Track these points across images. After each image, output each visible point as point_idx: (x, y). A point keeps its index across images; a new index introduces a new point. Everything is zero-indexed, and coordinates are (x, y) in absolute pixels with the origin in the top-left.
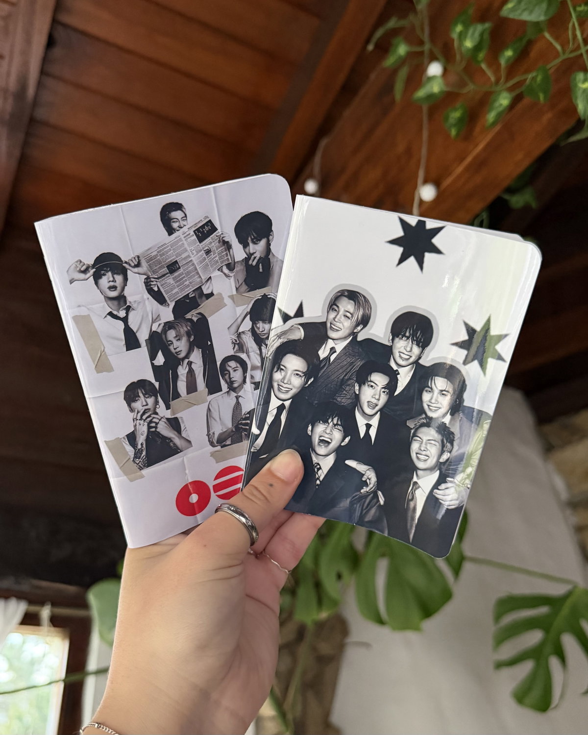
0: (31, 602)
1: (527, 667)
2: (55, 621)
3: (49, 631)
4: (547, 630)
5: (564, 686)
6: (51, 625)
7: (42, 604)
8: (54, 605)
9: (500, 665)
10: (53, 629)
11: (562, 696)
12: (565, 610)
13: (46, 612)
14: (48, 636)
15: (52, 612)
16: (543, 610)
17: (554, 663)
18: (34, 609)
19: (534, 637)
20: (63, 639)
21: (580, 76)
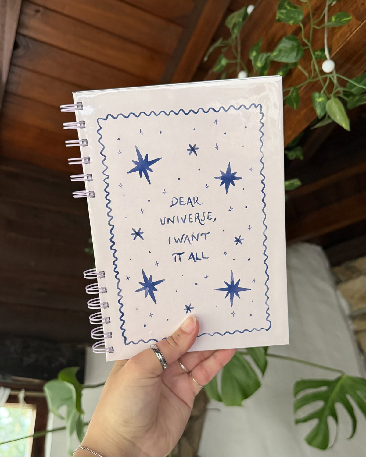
0: (13, 389)
1: (314, 423)
2: (27, 400)
3: (24, 406)
4: (326, 400)
5: (337, 434)
6: (25, 402)
7: (19, 390)
8: (26, 390)
9: (298, 422)
10: (26, 404)
11: (336, 440)
12: (337, 389)
13: (22, 395)
14: (23, 408)
15: (25, 394)
16: (324, 388)
17: (331, 421)
18: (14, 393)
19: (319, 405)
20: (33, 410)
21: (317, 94)
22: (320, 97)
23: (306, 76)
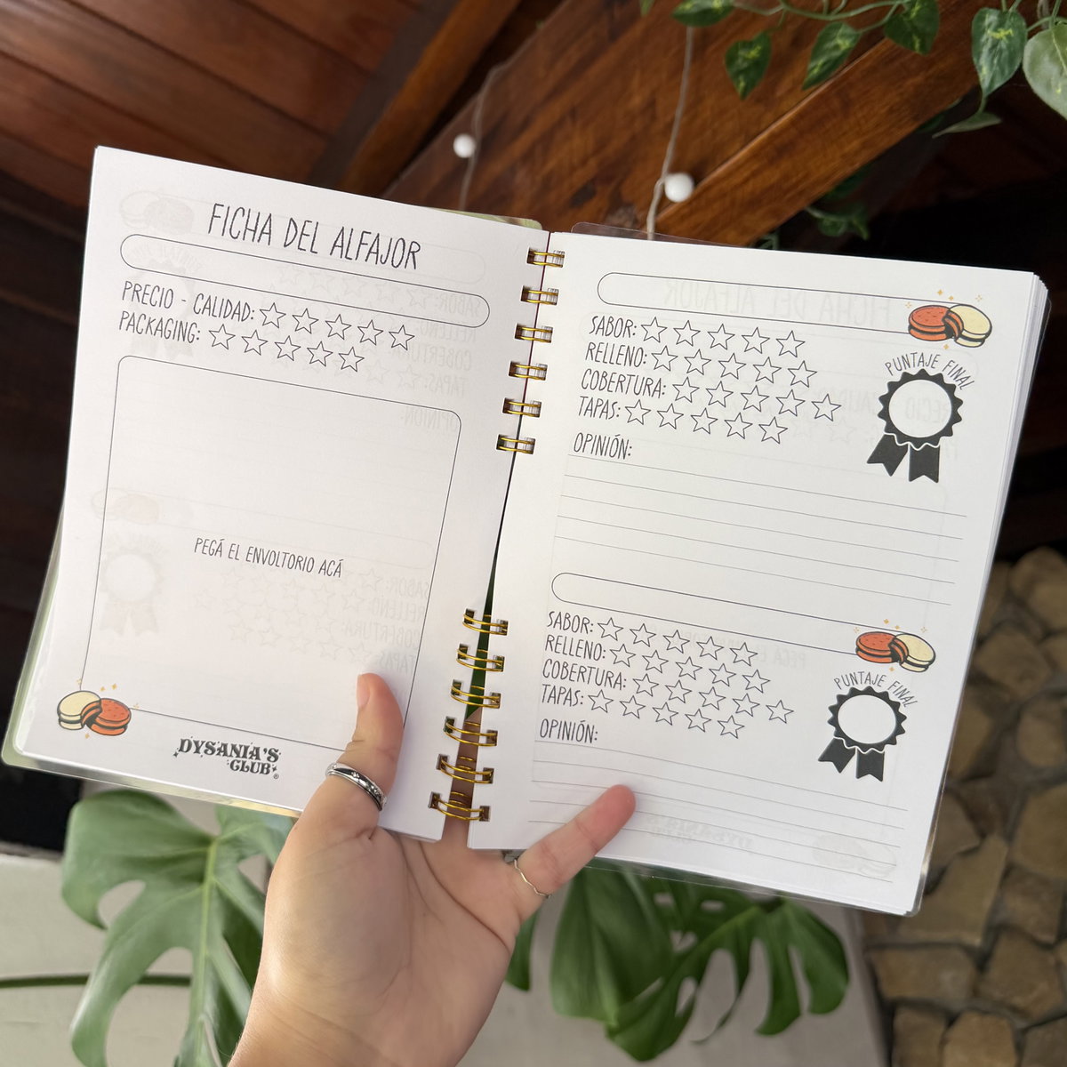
21: (991, 17)
22: (1001, 25)
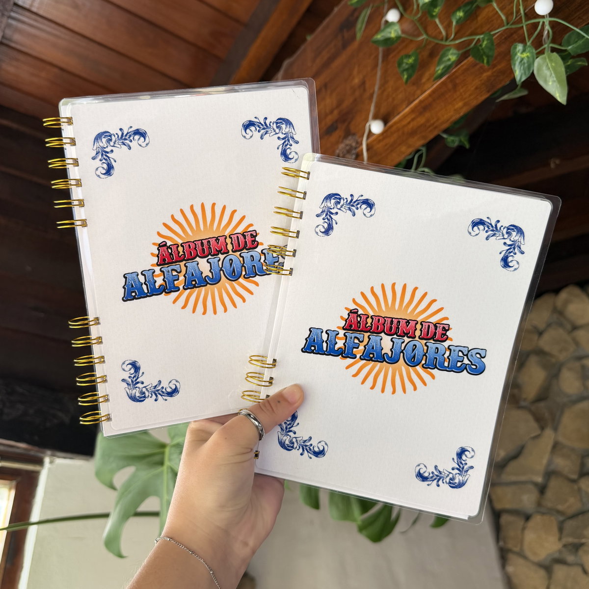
21: (520, 47)
22: (524, 51)
23: (502, 20)
